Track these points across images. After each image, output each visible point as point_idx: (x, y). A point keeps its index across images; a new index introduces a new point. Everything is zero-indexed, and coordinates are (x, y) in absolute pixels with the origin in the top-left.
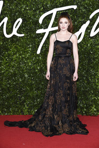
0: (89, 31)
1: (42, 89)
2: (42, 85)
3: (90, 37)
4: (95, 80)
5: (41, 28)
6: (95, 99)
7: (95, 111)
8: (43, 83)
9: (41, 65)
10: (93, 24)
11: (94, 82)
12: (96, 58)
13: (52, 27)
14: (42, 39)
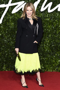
0: (40, 7)
1: (2, 51)
2: (3, 48)
3: (40, 12)
4: (44, 45)
5: (3, 3)
6: (43, 59)
7: (43, 69)
8: (3, 46)
9: (2, 32)
10: (43, 2)
11: (42, 47)
12: (45, 28)
13: (12, 3)
14: (3, 12)
